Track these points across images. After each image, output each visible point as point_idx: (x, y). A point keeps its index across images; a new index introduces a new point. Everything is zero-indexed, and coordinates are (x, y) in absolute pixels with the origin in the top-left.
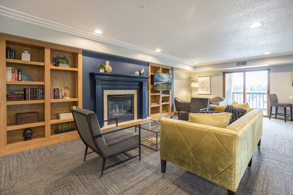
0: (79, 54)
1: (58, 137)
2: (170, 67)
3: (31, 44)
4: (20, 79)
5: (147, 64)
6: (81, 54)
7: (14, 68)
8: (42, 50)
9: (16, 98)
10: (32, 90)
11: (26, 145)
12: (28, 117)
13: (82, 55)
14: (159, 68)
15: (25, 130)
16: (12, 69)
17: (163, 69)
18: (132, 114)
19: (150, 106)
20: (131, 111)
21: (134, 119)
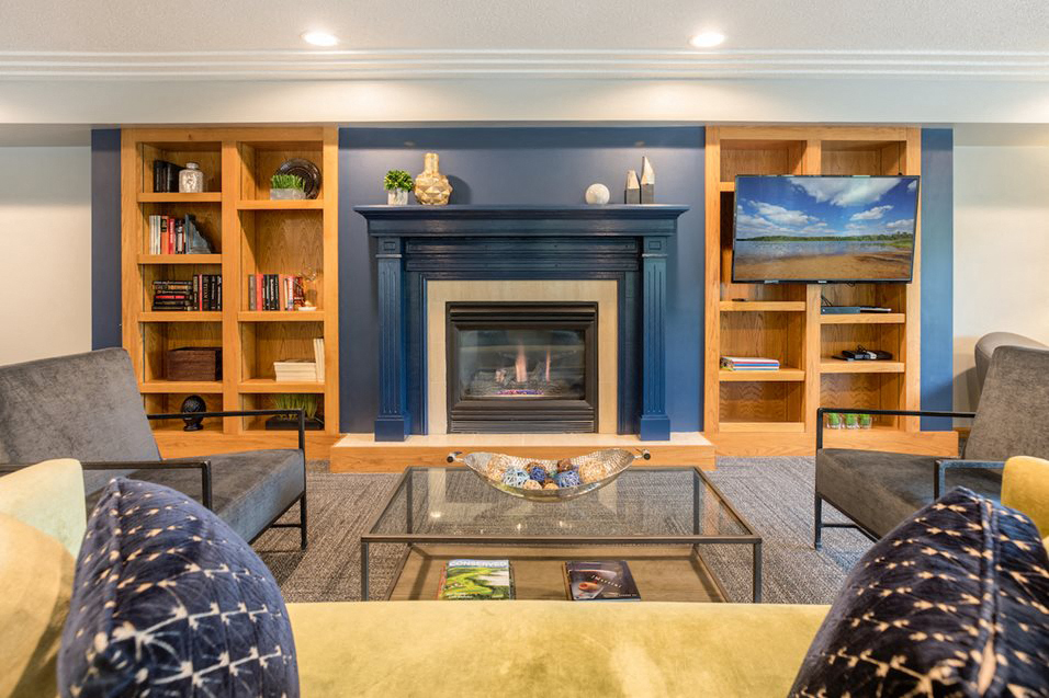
0: (328, 144)
1: (259, 440)
2: (906, 127)
3: (186, 140)
4: (180, 249)
5: (692, 136)
6: (333, 144)
7: (166, 218)
8: (217, 154)
9: (173, 303)
10: (206, 280)
11: (176, 445)
12: (190, 362)
13: (336, 148)
14: (801, 146)
15: (186, 397)
16: (162, 220)
17: (829, 148)
18: (583, 403)
19: (715, 376)
20: (585, 386)
21: (596, 431)
